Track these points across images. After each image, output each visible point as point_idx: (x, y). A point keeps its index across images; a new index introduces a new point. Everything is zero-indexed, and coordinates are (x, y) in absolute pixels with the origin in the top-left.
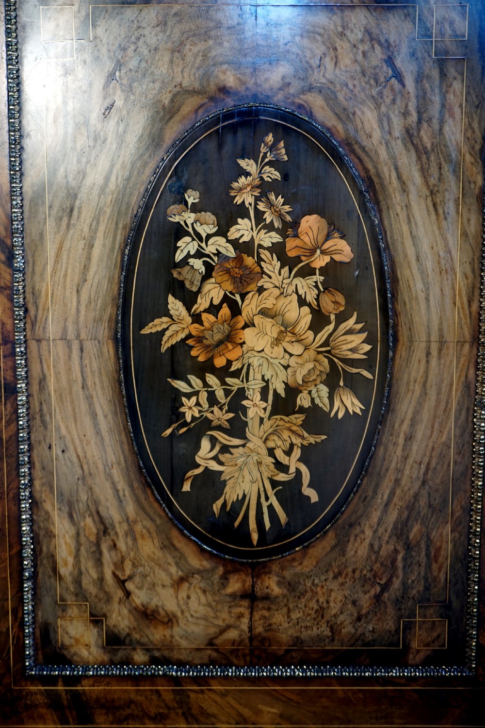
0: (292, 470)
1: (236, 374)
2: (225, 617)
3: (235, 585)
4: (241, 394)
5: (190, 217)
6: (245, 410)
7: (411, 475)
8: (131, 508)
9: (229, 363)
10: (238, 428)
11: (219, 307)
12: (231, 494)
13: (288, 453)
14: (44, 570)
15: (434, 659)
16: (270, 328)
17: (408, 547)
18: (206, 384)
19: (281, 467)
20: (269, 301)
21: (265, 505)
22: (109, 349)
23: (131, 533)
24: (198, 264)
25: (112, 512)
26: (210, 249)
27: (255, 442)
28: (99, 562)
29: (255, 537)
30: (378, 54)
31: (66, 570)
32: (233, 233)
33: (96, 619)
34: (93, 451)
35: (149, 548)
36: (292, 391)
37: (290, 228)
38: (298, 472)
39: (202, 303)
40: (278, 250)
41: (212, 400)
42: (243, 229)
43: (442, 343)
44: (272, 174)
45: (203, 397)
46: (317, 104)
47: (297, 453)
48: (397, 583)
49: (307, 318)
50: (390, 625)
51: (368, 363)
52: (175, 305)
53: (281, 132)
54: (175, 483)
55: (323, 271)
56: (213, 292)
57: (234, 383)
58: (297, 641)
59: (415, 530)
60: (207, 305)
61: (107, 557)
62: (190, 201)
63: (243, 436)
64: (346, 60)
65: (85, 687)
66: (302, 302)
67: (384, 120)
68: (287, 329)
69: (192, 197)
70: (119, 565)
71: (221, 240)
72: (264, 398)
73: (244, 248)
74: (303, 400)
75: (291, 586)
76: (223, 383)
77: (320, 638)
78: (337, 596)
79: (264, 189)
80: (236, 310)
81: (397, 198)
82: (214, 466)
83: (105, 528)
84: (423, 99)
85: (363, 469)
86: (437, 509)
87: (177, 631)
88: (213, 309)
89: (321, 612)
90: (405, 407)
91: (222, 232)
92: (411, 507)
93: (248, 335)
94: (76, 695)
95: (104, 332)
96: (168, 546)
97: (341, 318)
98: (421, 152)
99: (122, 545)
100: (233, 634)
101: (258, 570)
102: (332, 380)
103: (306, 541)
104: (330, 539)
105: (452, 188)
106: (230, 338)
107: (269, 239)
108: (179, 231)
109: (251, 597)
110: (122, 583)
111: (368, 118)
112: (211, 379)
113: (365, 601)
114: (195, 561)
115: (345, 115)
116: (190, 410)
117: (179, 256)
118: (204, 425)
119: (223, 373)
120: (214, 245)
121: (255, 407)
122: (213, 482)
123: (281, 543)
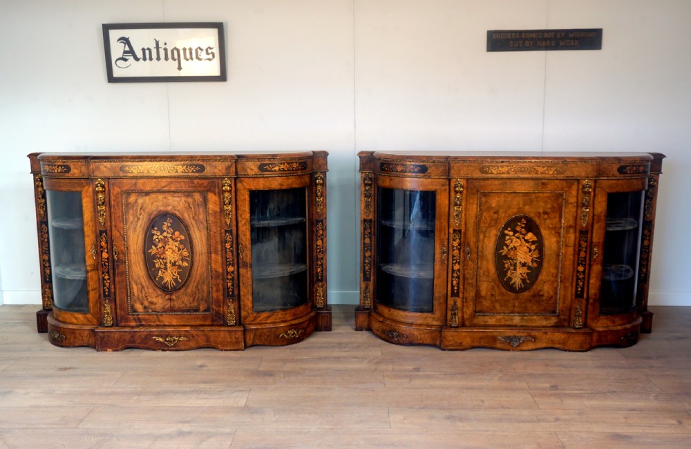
1: (165, 259)
2: (165, 303)
3: (167, 297)
4: (166, 263)
5: (155, 232)
6: (167, 265)
7: (198, 277)
8: (147, 283)
9: (164, 257)
10: (166, 269)
12: (165, 281)
13: (175, 273)
14: (132, 294)
15: (205, 311)
16: (171, 251)
17: (199, 290)
19: (174, 275)
20: (170, 246)
21: (171, 282)
22: (142, 255)
23: (148, 288)
24: (157, 240)
25: (144, 284)
26: (159, 237)
27: (169, 271)
28: (142, 293)
29: (170, 288)
30: (187, 205)
31: (136, 295)
32: (163, 235)
33: (142, 304)
34: (140, 273)
35: (151, 290)
36: (175, 262)
37: (173, 234)
38: (177, 276)
39: (158, 247)
40: (171, 237)
41: (161, 264)
42: (165, 234)
43: (202, 253)
44: (169, 225)
45: (159, 263)
46: (177, 212)
47: (177, 273)
48: (197, 297)
49: (177, 249)
50: (196, 304)
51: (188, 257)
52: (153, 247)
53: (171, 218)
54: (155, 278)
55: (179, 241)
56: (160, 245)
57: (165, 261)
58: (179, 307)
59: (200, 286)
61: (143, 292)
64: (181, 205)
65: (140, 316)
66: (176, 246)
67: (189, 215)
68: (174, 251)
69: (156, 229)
70: (146, 293)
72: (170, 263)
73: (166, 237)
74: (177, 264)
75: (177, 297)
76: (163, 261)
77: (183, 307)
78: (186, 299)
79: (168, 227)
80: (164, 248)
81: (192, 229)
82: (162, 276)
83: (143, 287)
84: (195, 211)
85: (189, 276)
86: (203, 283)
87: (157, 306)
88: (160, 248)
89: (183, 302)
90: (196, 264)
91: (161, 234)
92: (198, 283)
93: (167, 252)
94: (139, 319)
95: (141, 252)
96: (154, 290)
97: (183, 249)
98: (196, 221)
99: (146, 290)
100: (167, 306)
101: (171, 294)
102: (182, 260)
103: (180, 289)
104: (184, 288)
105: (202, 226)
106: (164, 253)
107: (169, 236)
108: (154, 235)
109: (170, 299)
110: (146, 297)
111: (186, 215)
112: (161, 260)
113: (191, 300)
114: (159, 293)
115: (182, 215)
116: (157, 266)
117: (154, 239)
118: (160, 268)
119: (163, 259)
120: (161, 237)
121: (169, 265)
122: (162, 278)
123: (176, 289)
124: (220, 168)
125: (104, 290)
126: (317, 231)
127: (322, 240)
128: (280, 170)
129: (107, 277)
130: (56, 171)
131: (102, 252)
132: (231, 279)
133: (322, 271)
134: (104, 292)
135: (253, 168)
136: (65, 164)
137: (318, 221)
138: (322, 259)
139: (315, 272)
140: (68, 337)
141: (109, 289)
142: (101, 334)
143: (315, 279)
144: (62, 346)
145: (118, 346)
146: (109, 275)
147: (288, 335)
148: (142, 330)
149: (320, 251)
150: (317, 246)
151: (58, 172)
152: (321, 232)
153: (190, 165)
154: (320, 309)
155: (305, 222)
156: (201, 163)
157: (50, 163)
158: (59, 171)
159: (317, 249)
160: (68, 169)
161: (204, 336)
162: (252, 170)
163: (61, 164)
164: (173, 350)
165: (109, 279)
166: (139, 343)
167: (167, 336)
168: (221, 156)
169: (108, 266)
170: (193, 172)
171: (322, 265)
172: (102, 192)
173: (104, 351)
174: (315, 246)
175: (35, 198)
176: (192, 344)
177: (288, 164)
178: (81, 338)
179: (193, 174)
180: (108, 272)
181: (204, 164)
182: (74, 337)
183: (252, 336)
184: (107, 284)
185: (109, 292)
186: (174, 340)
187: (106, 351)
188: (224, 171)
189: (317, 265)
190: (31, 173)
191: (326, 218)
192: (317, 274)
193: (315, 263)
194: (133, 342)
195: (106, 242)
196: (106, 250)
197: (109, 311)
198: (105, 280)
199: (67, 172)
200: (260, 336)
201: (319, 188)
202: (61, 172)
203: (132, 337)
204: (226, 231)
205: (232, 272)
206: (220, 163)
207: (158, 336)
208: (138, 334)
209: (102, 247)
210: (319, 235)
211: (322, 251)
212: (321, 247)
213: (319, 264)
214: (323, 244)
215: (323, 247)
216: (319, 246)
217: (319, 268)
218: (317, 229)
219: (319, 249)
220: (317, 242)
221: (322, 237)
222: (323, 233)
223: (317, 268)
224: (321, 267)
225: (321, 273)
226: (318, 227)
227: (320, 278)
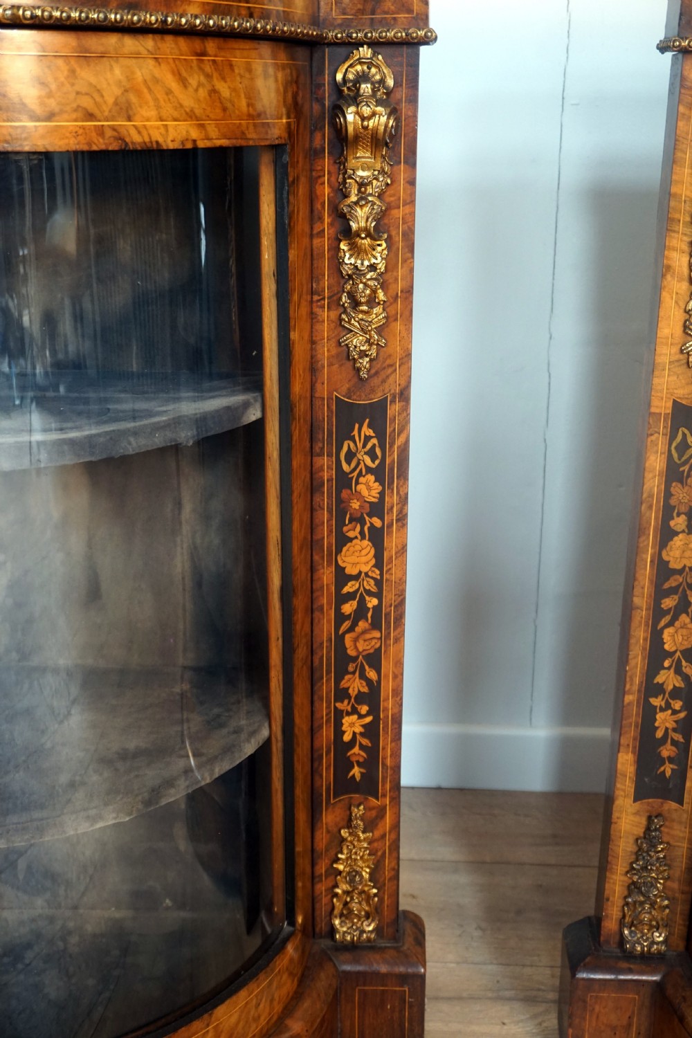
126: (344, 481)
127: (377, 538)
133: (371, 731)
137: (348, 415)
138: (374, 659)
139: (327, 734)
143: (327, 775)
149: (361, 612)
150: (342, 577)
152: (369, 488)
154: (355, 949)
155: (260, 425)
159: (343, 599)
171: (372, 697)
174: (327, 576)
189: (342, 694)
191: (404, 395)
192: (342, 748)
193: (326, 687)
201: (363, 164)
210: (355, 505)
211: (378, 609)
212: (370, 585)
213: (353, 692)
214: (379, 564)
215: (379, 583)
216: (356, 577)
217: (354, 711)
218: (345, 467)
219: (351, 596)
220: (339, 551)
221: (377, 522)
222: (382, 494)
223: (339, 715)
224: (364, 709)
225: (365, 742)
226: (350, 456)
227: (356, 771)
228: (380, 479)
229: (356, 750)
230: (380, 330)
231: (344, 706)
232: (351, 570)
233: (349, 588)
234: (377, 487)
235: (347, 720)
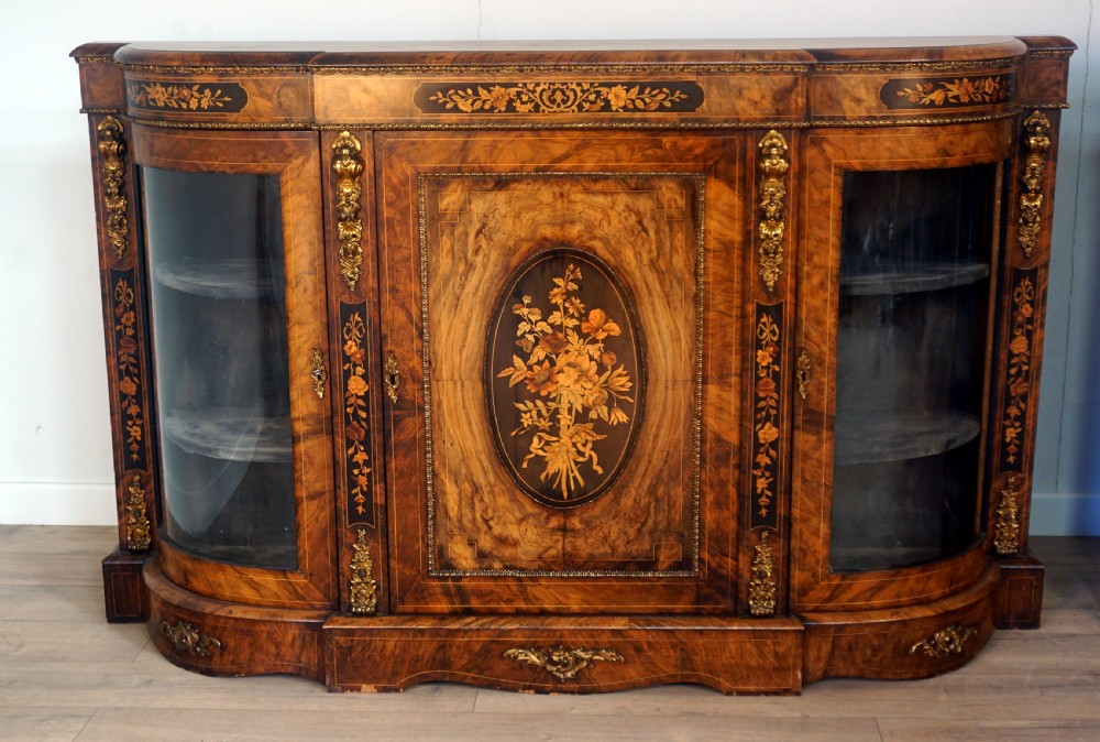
0: (587, 455)
1: (554, 400)
2: (548, 541)
3: (554, 523)
4: (557, 411)
5: (525, 311)
6: (559, 420)
7: (657, 462)
8: (492, 477)
9: (549, 393)
10: (554, 431)
11: (543, 361)
12: (551, 469)
13: (584, 445)
14: (440, 514)
15: (676, 566)
16: (574, 374)
17: (657, 501)
18: (536, 406)
19: (581, 454)
20: (572, 358)
21: (571, 475)
22: (479, 386)
23: (492, 492)
24: (530, 338)
25: (481, 480)
26: (537, 329)
27: (565, 439)
28: (473, 509)
29: (565, 494)
30: (633, 219)
31: (453, 514)
32: (551, 320)
33: (471, 543)
34: (469, 444)
35: (502, 501)
36: (586, 409)
37: (584, 317)
38: (591, 456)
39: (533, 359)
40: (577, 329)
41: (539, 414)
42: (556, 317)
43: (675, 381)
44: (573, 286)
45: (534, 413)
46: (597, 245)
47: (590, 445)
48: (650, 522)
49: (594, 367)
50: (647, 546)
51: (630, 393)
52: (518, 361)
53: (579, 264)
54: (518, 463)
55: (603, 341)
56: (539, 353)
57: (552, 405)
58: (591, 556)
59: (661, 489)
60: (536, 360)
61: (478, 506)
62: (526, 302)
63: (558, 436)
64: (615, 222)
65: (465, 583)
66: (591, 359)
67: (637, 254)
68: (583, 374)
69: (527, 300)
70: (485, 511)
71: (544, 324)
72: (570, 413)
73: (558, 328)
74: (593, 415)
75: (587, 524)
76: (546, 405)
77: (605, 554)
78: (615, 530)
79: (568, 295)
80: (553, 364)
81: (646, 299)
82: (541, 453)
83: (476, 489)
84: (660, 243)
85: (629, 455)
86: (674, 477)
87: (519, 550)
88: (540, 363)
89: (605, 538)
90: (653, 419)
91: (544, 319)
92: (658, 476)
93: (560, 378)
94: (459, 589)
95: (476, 375)
96: (514, 500)
97: (615, 368)
98: (660, 273)
99: (486, 499)
100: (553, 552)
101: (567, 514)
102: (609, 405)
103: (596, 497)
104: (611, 495)
105: (678, 292)
106: (550, 379)
107: (572, 323)
108: (520, 319)
109: (563, 530)
110: (486, 521)
111: (629, 254)
112: (539, 403)
113: (632, 532)
114: (530, 509)
115: (616, 253)
116: (526, 421)
117: (519, 333)
118: (535, 429)
119: (546, 400)
120: (542, 326)
121: (565, 419)
122: (540, 462)
123: (581, 498)
124: (756, 96)
125: (351, 497)
126: (1015, 307)
127: (1029, 335)
128: (946, 103)
129: (361, 457)
130: (194, 104)
131: (347, 375)
132: (767, 467)
133: (1020, 436)
134: (353, 504)
135: (862, 93)
136: (225, 80)
137: (1019, 275)
138: (1024, 398)
139: (997, 438)
140: (232, 644)
141: (368, 494)
142: (341, 639)
143: (996, 460)
144: (209, 673)
145: (395, 674)
146: (368, 451)
147: (935, 646)
148: (474, 626)
149: (1020, 372)
150: (1011, 355)
151: (199, 109)
152: (1027, 310)
153: (654, 86)
154: (1006, 558)
155: (989, 278)
156: (692, 78)
157: (171, 78)
158: (205, 104)
159: (1011, 366)
160: (237, 98)
161: (674, 647)
162: (858, 101)
163: (213, 80)
164: (572, 692)
165: (367, 463)
166: (464, 668)
167: (556, 647)
168: (759, 54)
169: (367, 420)
170: (661, 108)
171: (1021, 418)
172: (353, 176)
173: (352, 690)
174: (1003, 356)
175: (96, 195)
176: (633, 673)
177: (972, 80)
178: (273, 649)
179: (660, 115)
180: (366, 442)
181: (702, 82)
182: (251, 645)
183: (826, 649)
184: (363, 481)
185: (368, 504)
186: (578, 660)
187: (359, 690)
188: (767, 104)
189: (1007, 416)
190: (82, 112)
191: (1046, 265)
192: (1005, 445)
193: (999, 413)
194: (445, 664)
195: (363, 345)
196: (360, 370)
197: (367, 566)
198: (357, 465)
199: (228, 108)
200: (850, 649)
201: (1034, 162)
202: (210, 109)
203: (442, 647)
204: (761, 310)
205: (774, 445)
206: (755, 77)
207: (523, 646)
208: (460, 639)
209: (347, 359)
210: (1020, 319)
211: (1027, 371)
212: (1024, 359)
213: (1013, 415)
214: (1029, 349)
215: (1029, 358)
216: (1017, 355)
217: (1013, 426)
218: (1016, 300)
219: (1014, 365)
220: (1010, 342)
221: (1030, 327)
222: (1033, 313)
223: (1005, 427)
224: (1017, 424)
225: (1017, 442)
226: (1019, 294)
227: (1011, 459)
228: (1032, 306)
229: (1012, 447)
230: (1036, 235)
231: (1008, 423)
232: (1016, 352)
233: (1014, 361)
234: (1031, 309)
235: (1009, 430)
